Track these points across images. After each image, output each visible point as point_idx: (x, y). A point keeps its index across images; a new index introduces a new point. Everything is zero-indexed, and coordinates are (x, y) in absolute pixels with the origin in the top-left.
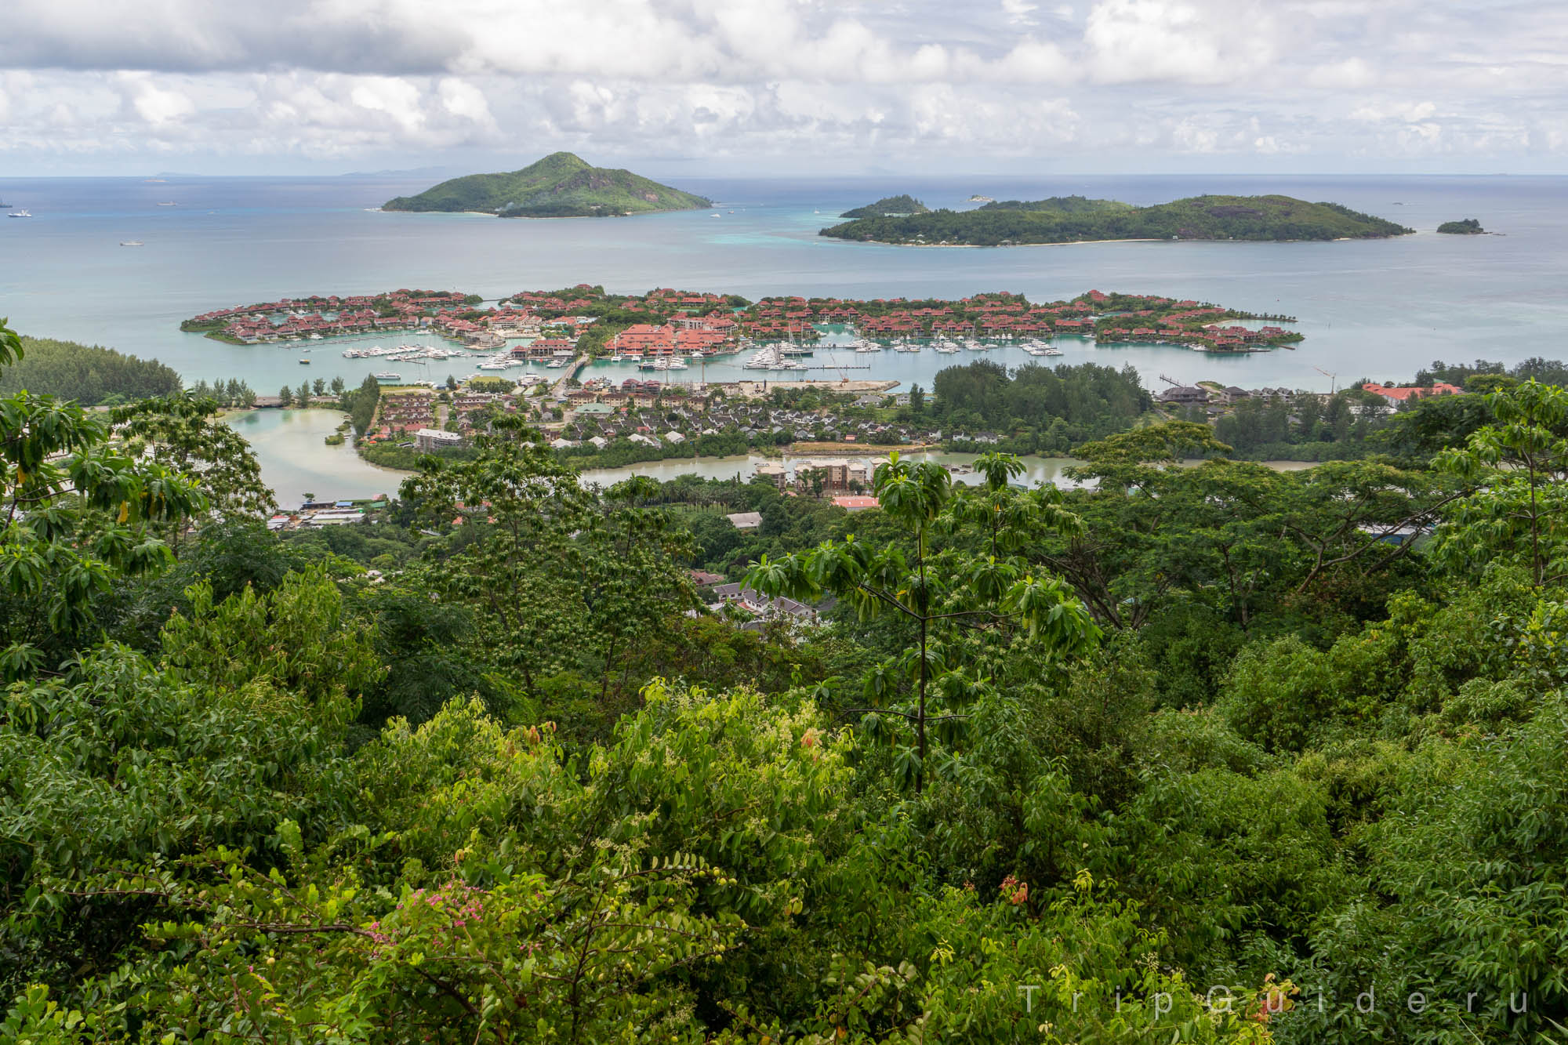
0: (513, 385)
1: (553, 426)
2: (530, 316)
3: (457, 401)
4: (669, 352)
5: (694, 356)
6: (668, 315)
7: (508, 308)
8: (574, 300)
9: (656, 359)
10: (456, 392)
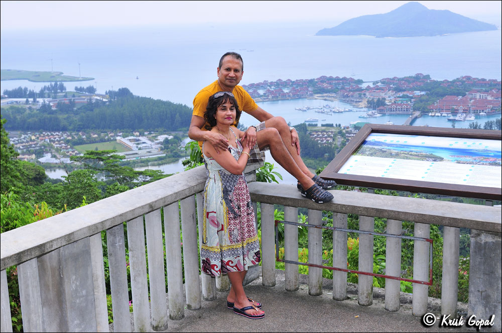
2: (389, 90)
3: (347, 135)
4: (466, 111)
5: (481, 114)
6: (467, 91)
7: (378, 86)
8: (414, 82)
9: (458, 115)
10: (347, 130)
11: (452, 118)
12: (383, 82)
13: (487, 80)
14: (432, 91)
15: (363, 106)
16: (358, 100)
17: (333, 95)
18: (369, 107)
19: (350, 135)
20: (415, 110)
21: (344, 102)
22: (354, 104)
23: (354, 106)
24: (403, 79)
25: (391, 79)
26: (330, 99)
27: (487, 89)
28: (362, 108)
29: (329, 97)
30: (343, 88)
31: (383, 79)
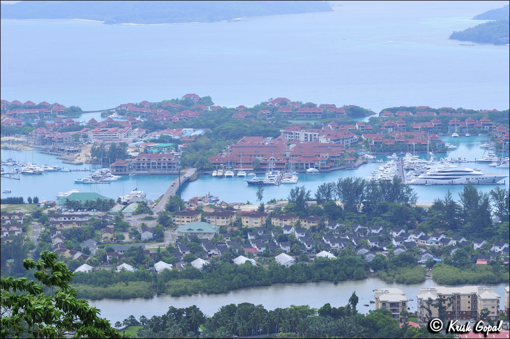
0: (112, 203)
1: (152, 247)
2: (134, 128)
3: (52, 219)
4: (281, 167)
5: (308, 170)
6: (281, 127)
7: (111, 120)
8: (182, 110)
9: (267, 174)
10: (52, 209)
11: (255, 179)
12: (121, 111)
13: (318, 106)
14: (216, 129)
15: (83, 160)
16: (72, 148)
17: (21, 139)
18: (94, 163)
19: (59, 220)
20: (185, 165)
21: (44, 152)
22: (65, 156)
23: (65, 161)
24: (160, 106)
25: (136, 106)
26: (15, 146)
27: (318, 122)
28: (81, 164)
29: (13, 142)
30: (41, 125)
31: (121, 106)
